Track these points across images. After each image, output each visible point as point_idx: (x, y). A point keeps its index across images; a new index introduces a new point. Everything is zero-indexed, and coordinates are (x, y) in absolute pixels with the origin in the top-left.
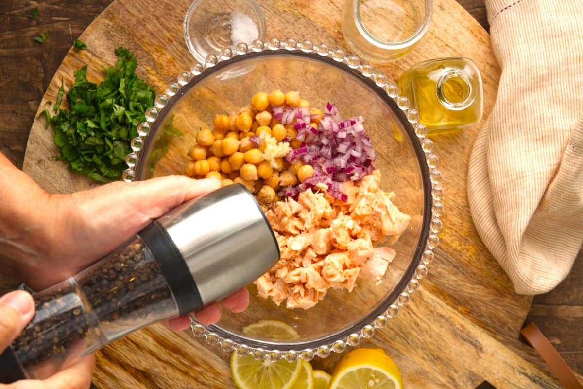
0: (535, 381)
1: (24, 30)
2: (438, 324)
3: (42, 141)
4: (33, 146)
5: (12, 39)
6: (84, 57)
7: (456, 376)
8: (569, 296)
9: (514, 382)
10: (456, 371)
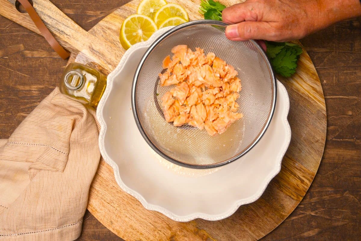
0: (62, 31)
1: (318, 200)
2: (112, 60)
3: (316, 152)
4: (321, 149)
5: (324, 195)
6: (295, 195)
7: (103, 33)
8: (40, 62)
9: (73, 31)
10: (102, 36)
